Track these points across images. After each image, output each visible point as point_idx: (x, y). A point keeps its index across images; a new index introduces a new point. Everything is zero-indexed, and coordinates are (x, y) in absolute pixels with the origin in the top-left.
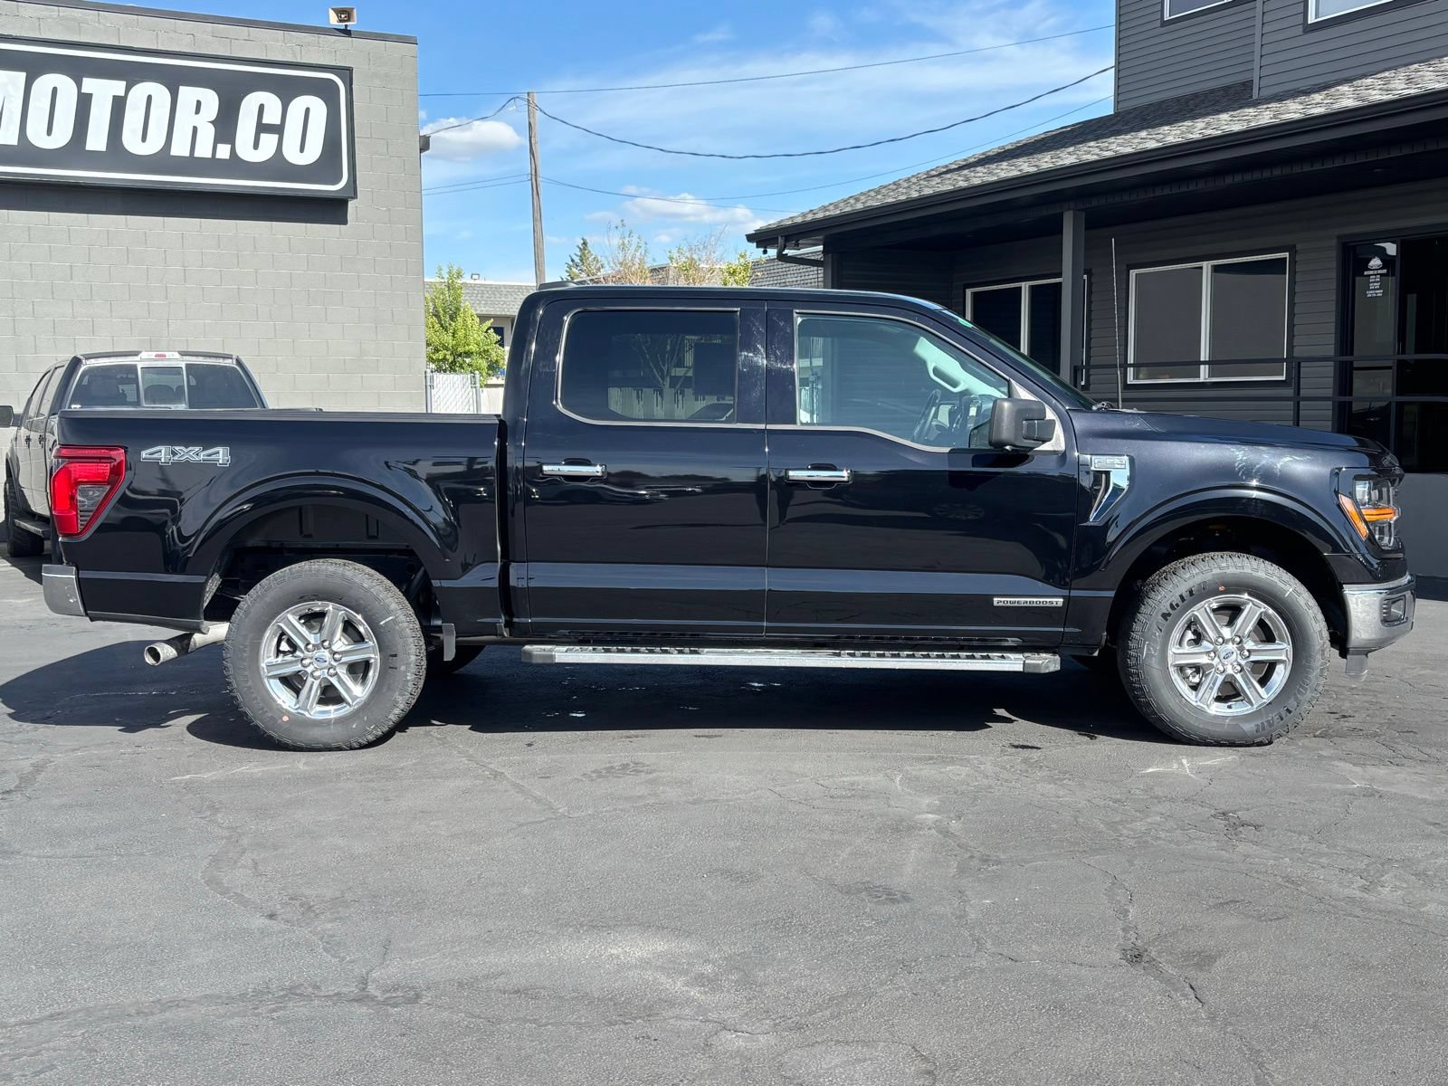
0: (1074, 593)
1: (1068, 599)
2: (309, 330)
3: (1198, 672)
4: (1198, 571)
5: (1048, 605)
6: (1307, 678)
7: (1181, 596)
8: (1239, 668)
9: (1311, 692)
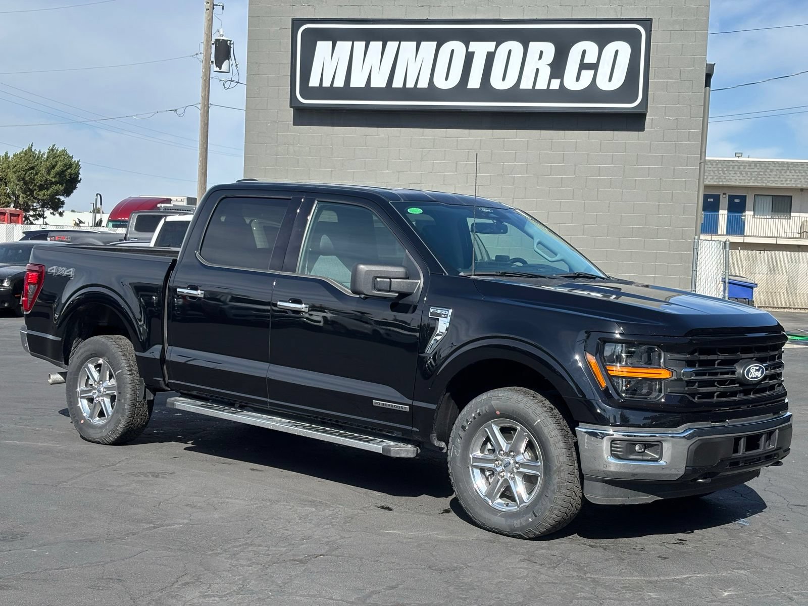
1: (411, 407)
2: (609, 207)
5: (401, 409)
8: (512, 476)
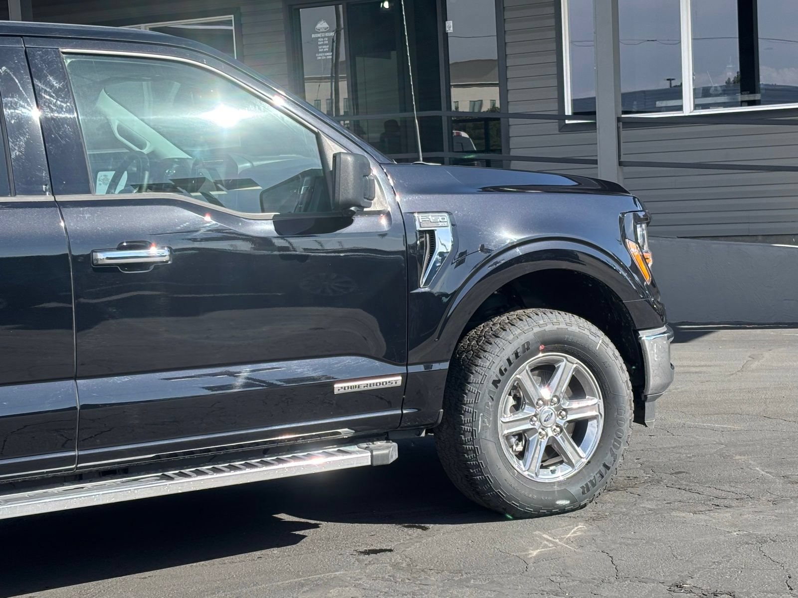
0: (412, 369)
1: (406, 377)
3: (520, 440)
4: (519, 331)
5: (388, 385)
6: (620, 431)
7: (509, 360)
8: (558, 429)
9: (624, 445)
